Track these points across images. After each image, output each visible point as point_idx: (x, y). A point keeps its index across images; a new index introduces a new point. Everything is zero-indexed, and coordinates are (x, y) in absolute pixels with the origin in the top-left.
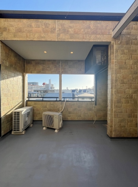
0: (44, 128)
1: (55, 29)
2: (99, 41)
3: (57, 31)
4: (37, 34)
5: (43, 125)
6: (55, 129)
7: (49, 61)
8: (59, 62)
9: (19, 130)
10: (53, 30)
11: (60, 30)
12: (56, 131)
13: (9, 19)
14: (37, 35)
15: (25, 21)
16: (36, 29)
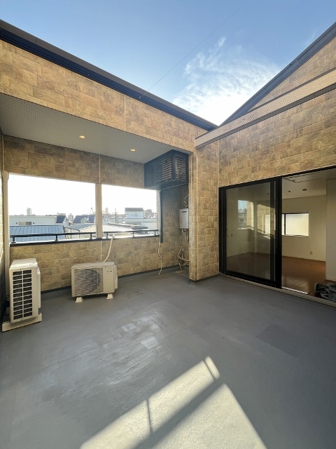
0: (79, 300)
1: (122, 110)
2: (181, 147)
3: (127, 114)
4: (90, 107)
5: (73, 295)
6: (106, 295)
7: (74, 151)
8: (98, 159)
9: (31, 314)
10: (119, 112)
11: (130, 114)
12: (110, 297)
13: (20, 51)
14: (89, 110)
15: (63, 71)
16: (87, 96)
